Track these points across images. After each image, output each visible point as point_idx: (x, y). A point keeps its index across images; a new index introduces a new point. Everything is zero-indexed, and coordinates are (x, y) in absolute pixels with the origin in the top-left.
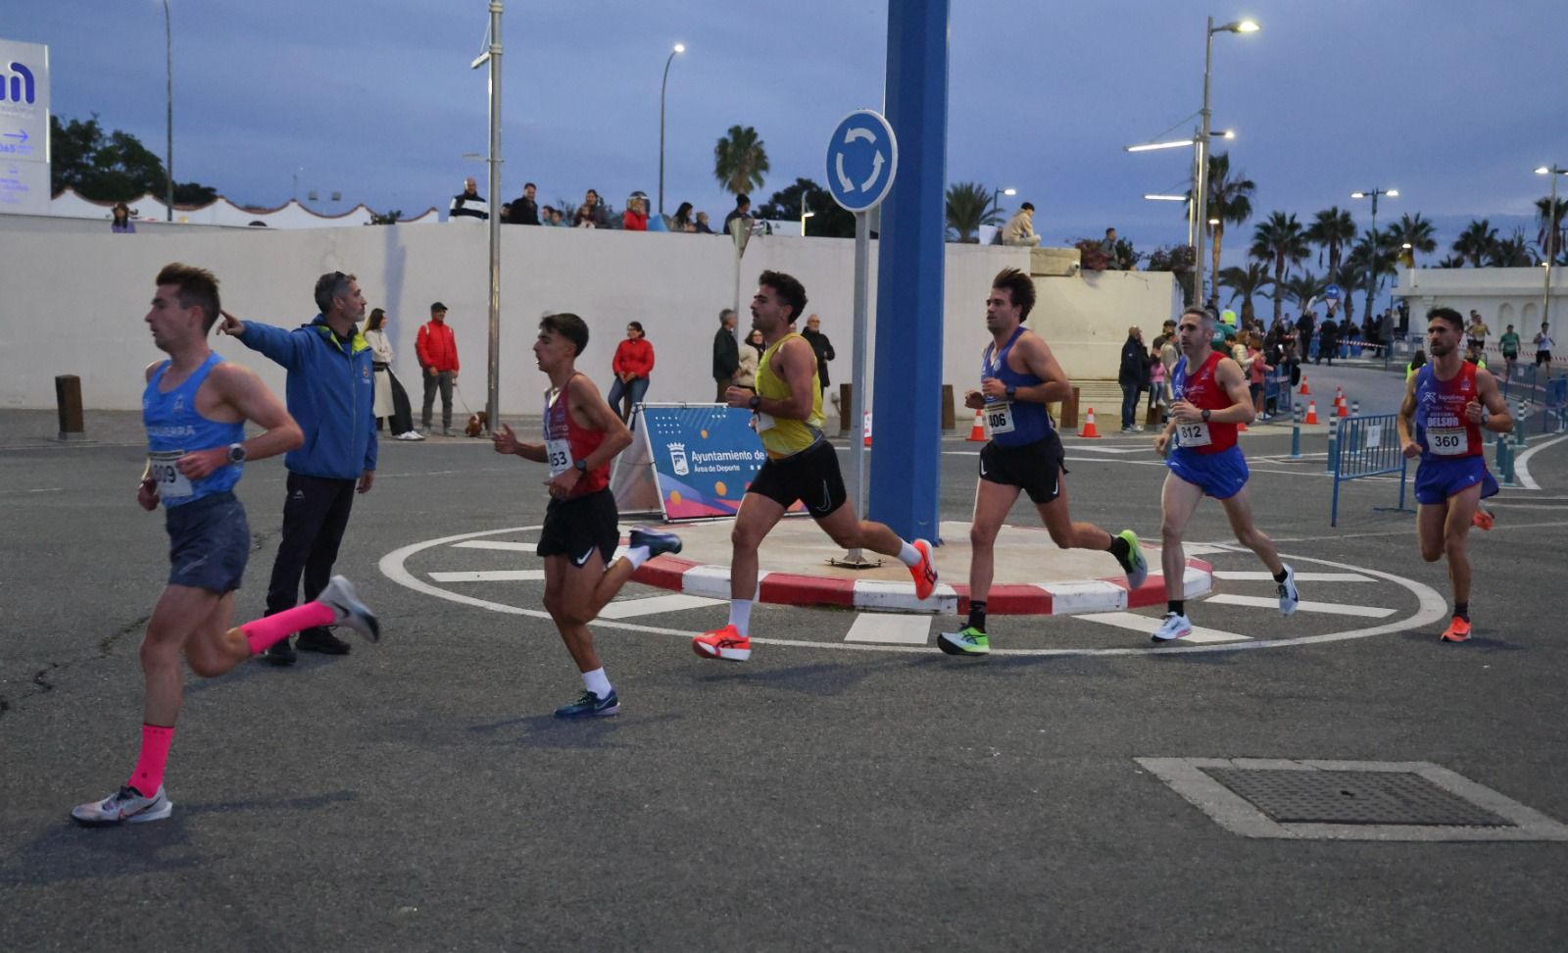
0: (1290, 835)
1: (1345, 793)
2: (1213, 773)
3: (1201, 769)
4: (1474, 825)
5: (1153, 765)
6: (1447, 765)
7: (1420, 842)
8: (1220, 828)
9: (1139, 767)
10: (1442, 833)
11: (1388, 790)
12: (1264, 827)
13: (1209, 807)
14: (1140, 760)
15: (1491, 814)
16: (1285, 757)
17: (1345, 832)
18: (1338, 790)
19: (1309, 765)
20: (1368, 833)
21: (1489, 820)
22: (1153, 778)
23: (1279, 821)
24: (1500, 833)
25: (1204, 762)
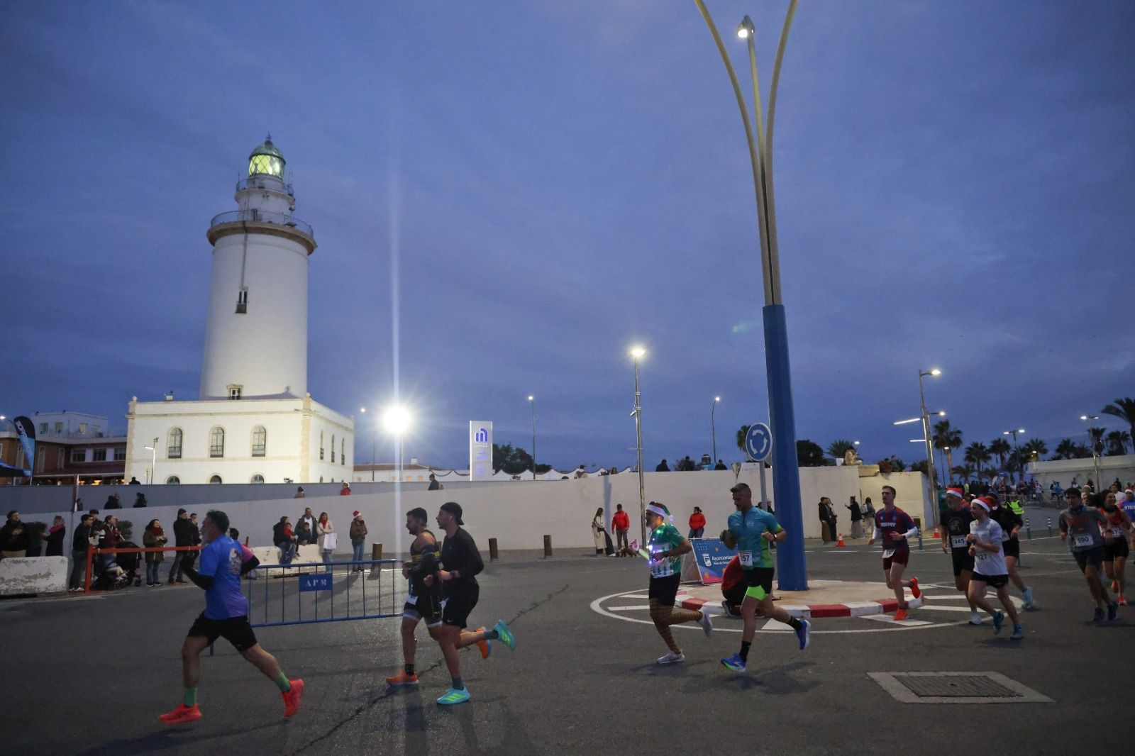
0: (922, 702)
1: (952, 685)
2: (899, 679)
3: (894, 676)
4: (1003, 696)
5: (874, 675)
6: (1002, 672)
7: (978, 704)
8: (894, 699)
9: (868, 676)
10: (989, 700)
11: (972, 683)
12: (913, 698)
13: (891, 691)
14: (868, 673)
15: (1013, 692)
16: (931, 671)
17: (945, 700)
18: (949, 683)
19: (942, 674)
20: (956, 700)
21: (1011, 694)
22: (872, 680)
23: (919, 696)
24: (1015, 699)
25: (895, 674)
